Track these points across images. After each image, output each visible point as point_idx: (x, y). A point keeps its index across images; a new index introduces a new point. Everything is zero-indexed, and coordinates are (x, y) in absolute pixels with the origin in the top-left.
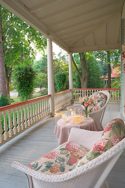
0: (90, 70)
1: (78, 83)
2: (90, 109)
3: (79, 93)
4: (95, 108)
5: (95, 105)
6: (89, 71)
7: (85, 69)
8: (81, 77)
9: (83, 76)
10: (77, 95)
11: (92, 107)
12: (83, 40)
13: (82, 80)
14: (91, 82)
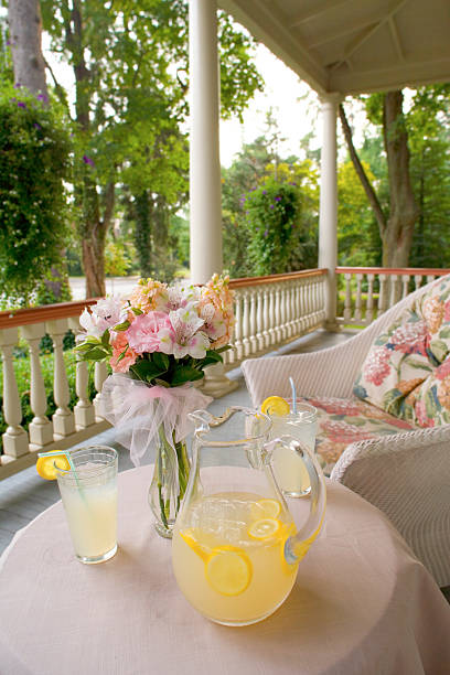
0: (426, 200)
1: (373, 254)
2: (395, 391)
3: (375, 296)
4: (434, 389)
5: (438, 363)
6: (422, 203)
7: (404, 188)
8: (385, 224)
9: (393, 222)
10: (365, 301)
11: (411, 375)
12: (394, 17)
13: (387, 238)
14: (425, 251)
